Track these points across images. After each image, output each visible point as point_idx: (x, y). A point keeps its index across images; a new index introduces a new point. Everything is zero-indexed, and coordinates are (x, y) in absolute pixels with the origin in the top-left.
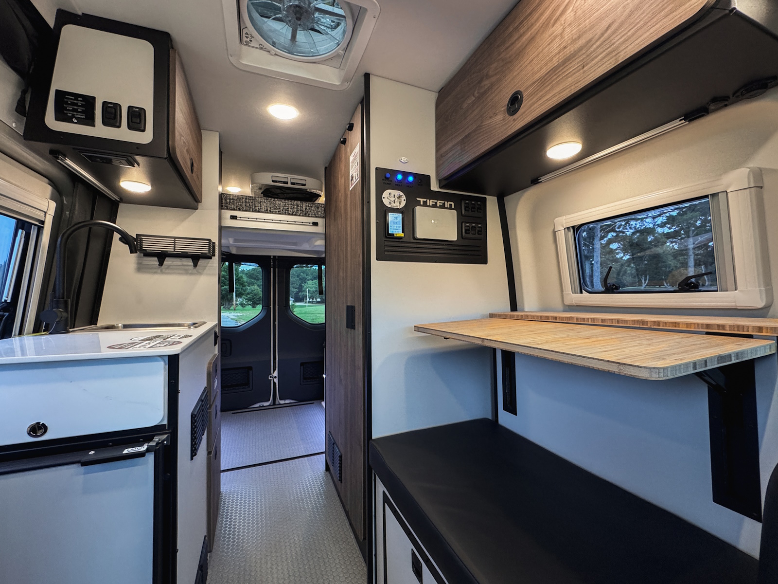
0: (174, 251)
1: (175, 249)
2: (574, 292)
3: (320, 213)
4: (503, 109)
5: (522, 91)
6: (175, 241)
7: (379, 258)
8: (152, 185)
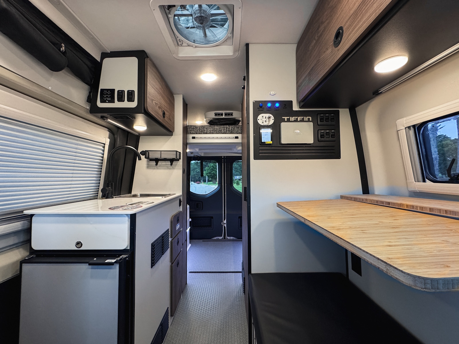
0: (161, 158)
1: (161, 157)
2: (416, 180)
3: (239, 131)
4: (331, 44)
5: (343, 26)
6: (161, 152)
7: (255, 158)
8: (148, 127)
